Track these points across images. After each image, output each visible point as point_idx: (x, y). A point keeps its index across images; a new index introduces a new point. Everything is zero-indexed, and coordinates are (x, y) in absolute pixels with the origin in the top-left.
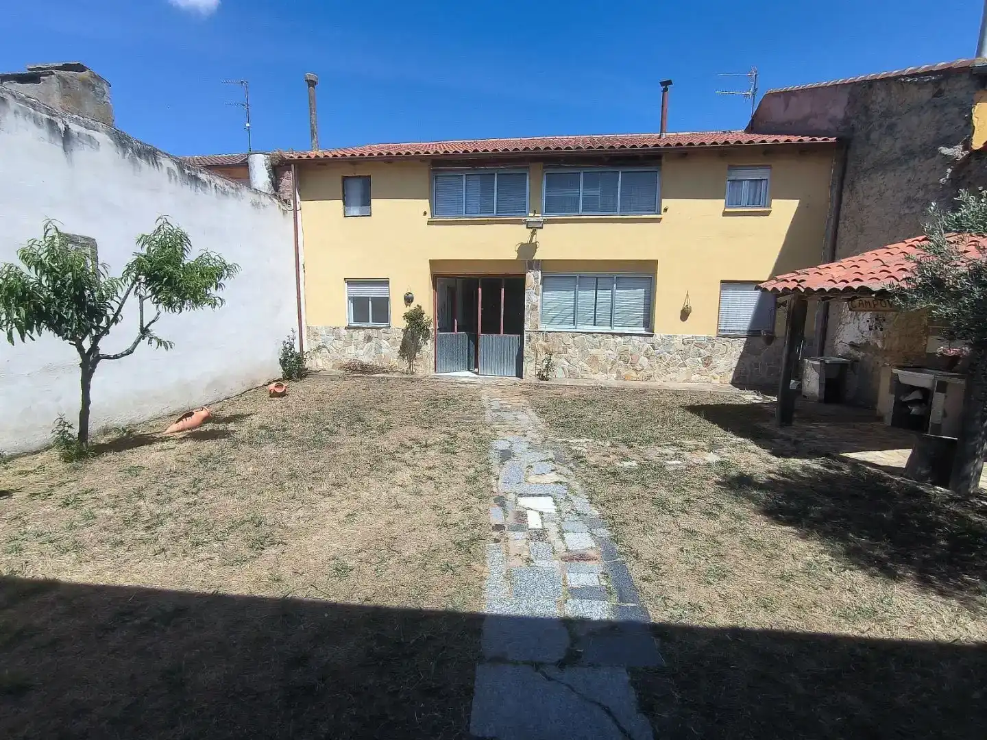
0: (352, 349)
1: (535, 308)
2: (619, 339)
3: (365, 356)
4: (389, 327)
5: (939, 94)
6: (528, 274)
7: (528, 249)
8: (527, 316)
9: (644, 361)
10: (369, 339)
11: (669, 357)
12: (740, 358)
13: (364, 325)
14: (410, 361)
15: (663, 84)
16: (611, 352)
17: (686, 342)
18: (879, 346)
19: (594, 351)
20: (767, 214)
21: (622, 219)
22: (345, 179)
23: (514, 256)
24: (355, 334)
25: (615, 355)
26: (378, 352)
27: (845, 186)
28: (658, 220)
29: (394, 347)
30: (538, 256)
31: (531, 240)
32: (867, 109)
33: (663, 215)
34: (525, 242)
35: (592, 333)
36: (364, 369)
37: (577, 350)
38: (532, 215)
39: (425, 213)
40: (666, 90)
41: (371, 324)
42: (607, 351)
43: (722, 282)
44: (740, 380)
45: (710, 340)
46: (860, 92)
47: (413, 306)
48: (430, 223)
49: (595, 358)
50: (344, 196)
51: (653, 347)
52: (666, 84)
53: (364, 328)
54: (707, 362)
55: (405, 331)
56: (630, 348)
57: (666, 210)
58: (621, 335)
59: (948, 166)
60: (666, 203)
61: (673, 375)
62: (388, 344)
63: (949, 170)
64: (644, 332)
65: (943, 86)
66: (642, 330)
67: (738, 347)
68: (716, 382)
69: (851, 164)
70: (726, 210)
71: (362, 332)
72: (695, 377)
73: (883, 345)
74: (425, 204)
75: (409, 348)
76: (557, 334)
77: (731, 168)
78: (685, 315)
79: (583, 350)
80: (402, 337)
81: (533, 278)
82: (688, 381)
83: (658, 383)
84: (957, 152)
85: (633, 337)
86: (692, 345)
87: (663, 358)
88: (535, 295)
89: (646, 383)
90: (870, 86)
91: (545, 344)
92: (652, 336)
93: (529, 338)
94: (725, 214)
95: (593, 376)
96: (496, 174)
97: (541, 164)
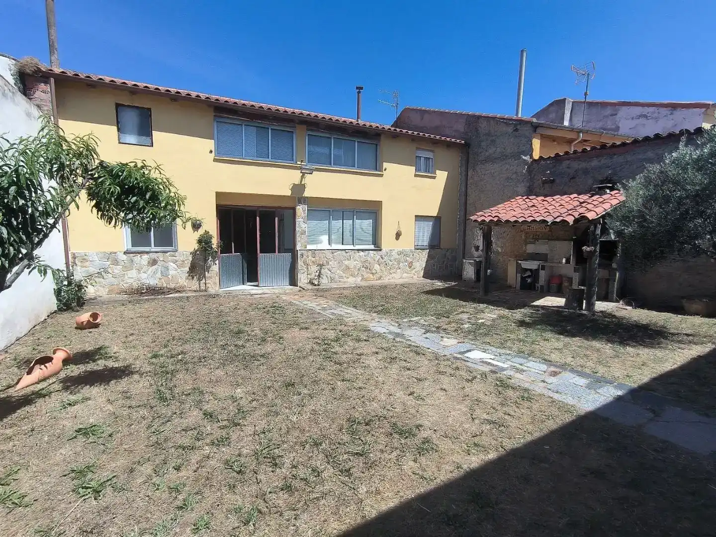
0: (133, 273)
1: (303, 233)
2: (362, 253)
3: (150, 277)
4: (176, 251)
5: (516, 130)
6: (298, 207)
7: (299, 188)
8: (298, 239)
9: (377, 267)
10: (154, 262)
11: (391, 263)
12: (426, 262)
13: (147, 249)
14: (199, 280)
15: (357, 88)
16: (358, 263)
17: (400, 253)
18: (500, 251)
19: (346, 262)
20: (434, 178)
21: (360, 172)
22: (118, 106)
23: (289, 193)
24: (137, 258)
25: (359, 265)
26: (165, 274)
27: (469, 168)
28: (381, 176)
29: (182, 269)
30: (307, 194)
31: (301, 181)
32: (477, 130)
33: (384, 173)
34: (296, 183)
35: (345, 250)
36: (154, 291)
37: (335, 262)
38: (300, 163)
39: (211, 152)
40: (359, 92)
41: (153, 248)
42: (354, 263)
43: (416, 216)
44: (428, 274)
45: (411, 251)
46: (473, 120)
47: (201, 231)
48: (215, 160)
49: (348, 268)
50: (118, 123)
51: (382, 258)
52: (360, 88)
53: (147, 253)
54: (410, 265)
55: (194, 254)
56: (369, 259)
57: (385, 170)
58: (363, 250)
59: (526, 164)
60: (385, 165)
61: (393, 275)
62: (176, 267)
63: (526, 167)
64: (373, 248)
65: (518, 127)
66: (372, 247)
67: (424, 255)
68: (415, 277)
69: (471, 156)
70: (417, 173)
71: (145, 257)
72: (405, 275)
73: (502, 250)
74: (210, 144)
75: (197, 268)
76: (322, 251)
77: (418, 149)
78: (398, 235)
79: (340, 262)
80: (191, 259)
81: (301, 210)
82: (401, 278)
83: (386, 281)
84: (527, 158)
85: (370, 252)
86: (403, 256)
87: (388, 265)
88: (303, 223)
89: (379, 282)
90: (478, 119)
91: (313, 259)
92: (381, 250)
93: (302, 255)
94: (416, 176)
95: (345, 280)
96: (270, 128)
97: (305, 127)
